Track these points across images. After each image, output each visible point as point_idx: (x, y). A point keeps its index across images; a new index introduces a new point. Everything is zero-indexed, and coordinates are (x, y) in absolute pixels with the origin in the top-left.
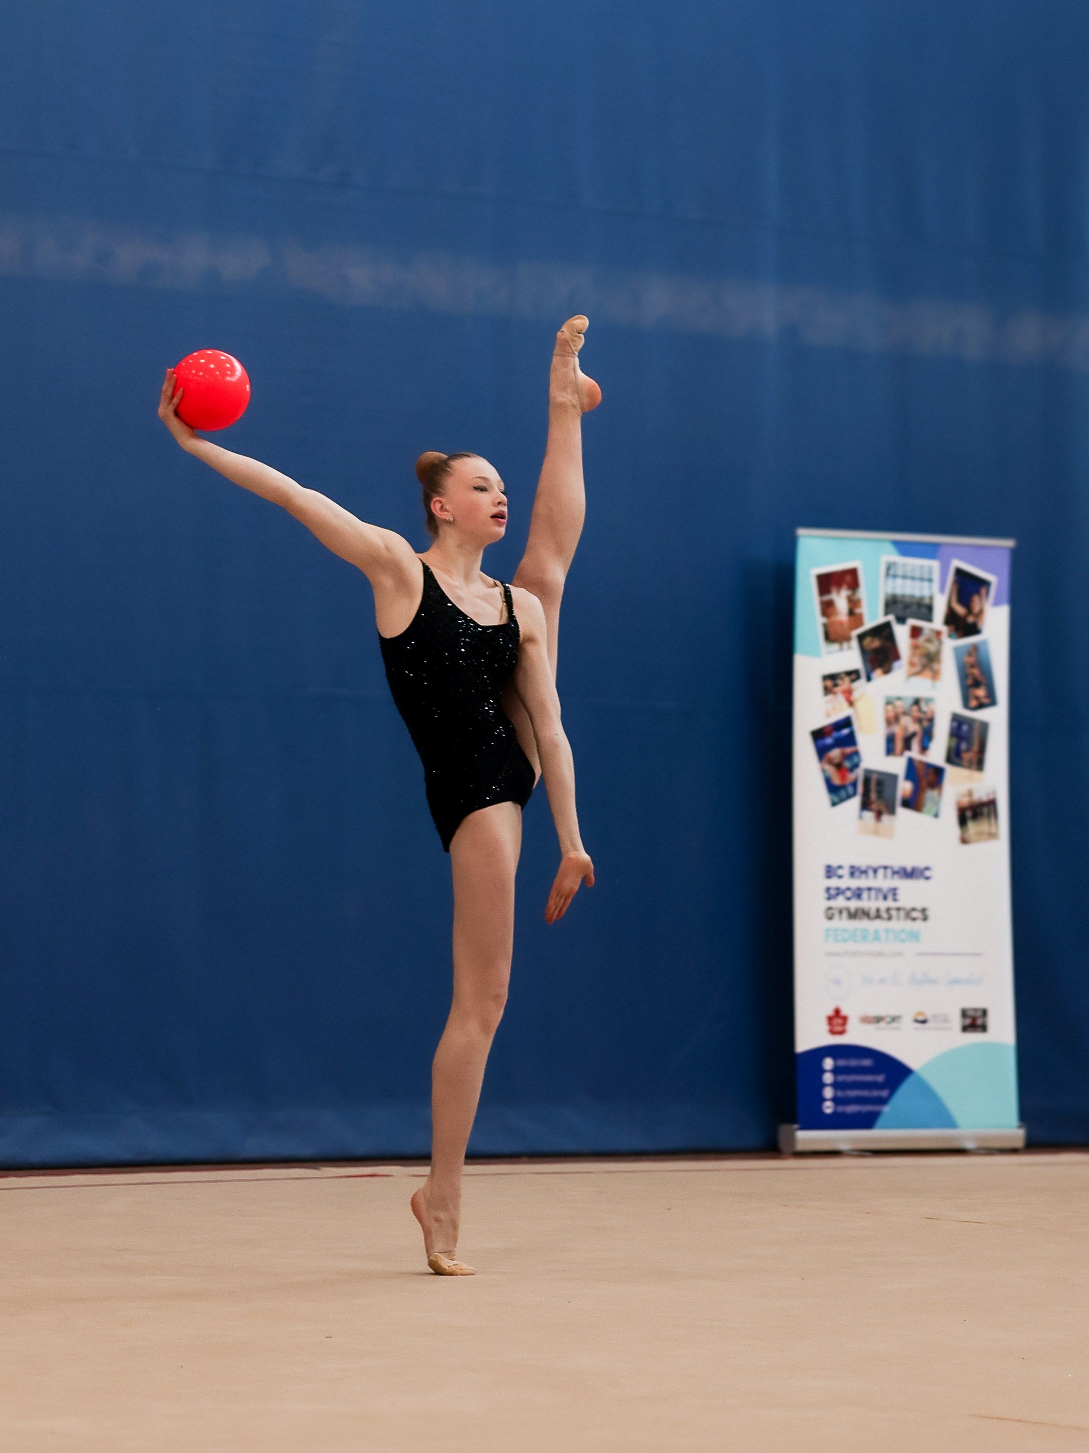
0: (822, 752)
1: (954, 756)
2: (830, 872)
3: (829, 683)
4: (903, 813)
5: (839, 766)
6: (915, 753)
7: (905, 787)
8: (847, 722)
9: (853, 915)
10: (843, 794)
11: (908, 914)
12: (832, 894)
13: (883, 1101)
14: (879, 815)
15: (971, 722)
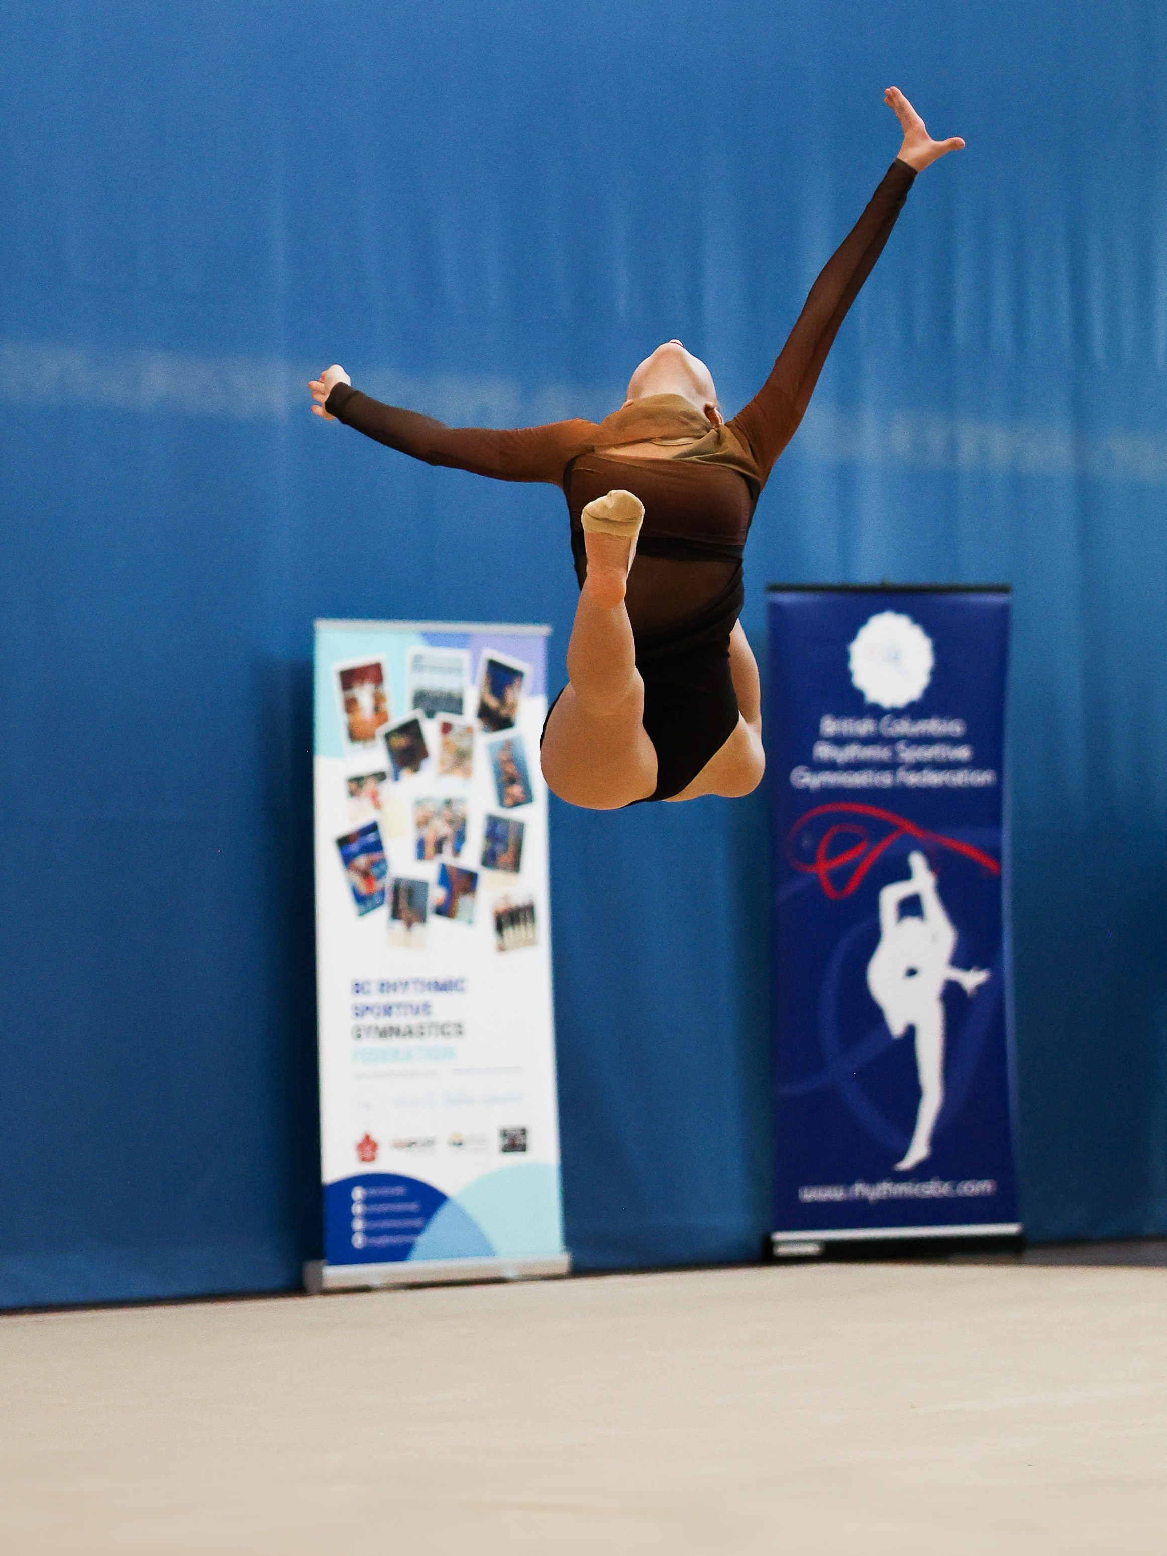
0: (348, 859)
1: (490, 859)
2: (358, 988)
3: (354, 786)
4: (435, 922)
5: (365, 875)
6: (447, 857)
7: (437, 894)
8: (373, 827)
9: (384, 1033)
10: (369, 904)
11: (442, 1030)
12: (361, 1011)
13: (417, 1231)
14: (409, 924)
15: (506, 822)
